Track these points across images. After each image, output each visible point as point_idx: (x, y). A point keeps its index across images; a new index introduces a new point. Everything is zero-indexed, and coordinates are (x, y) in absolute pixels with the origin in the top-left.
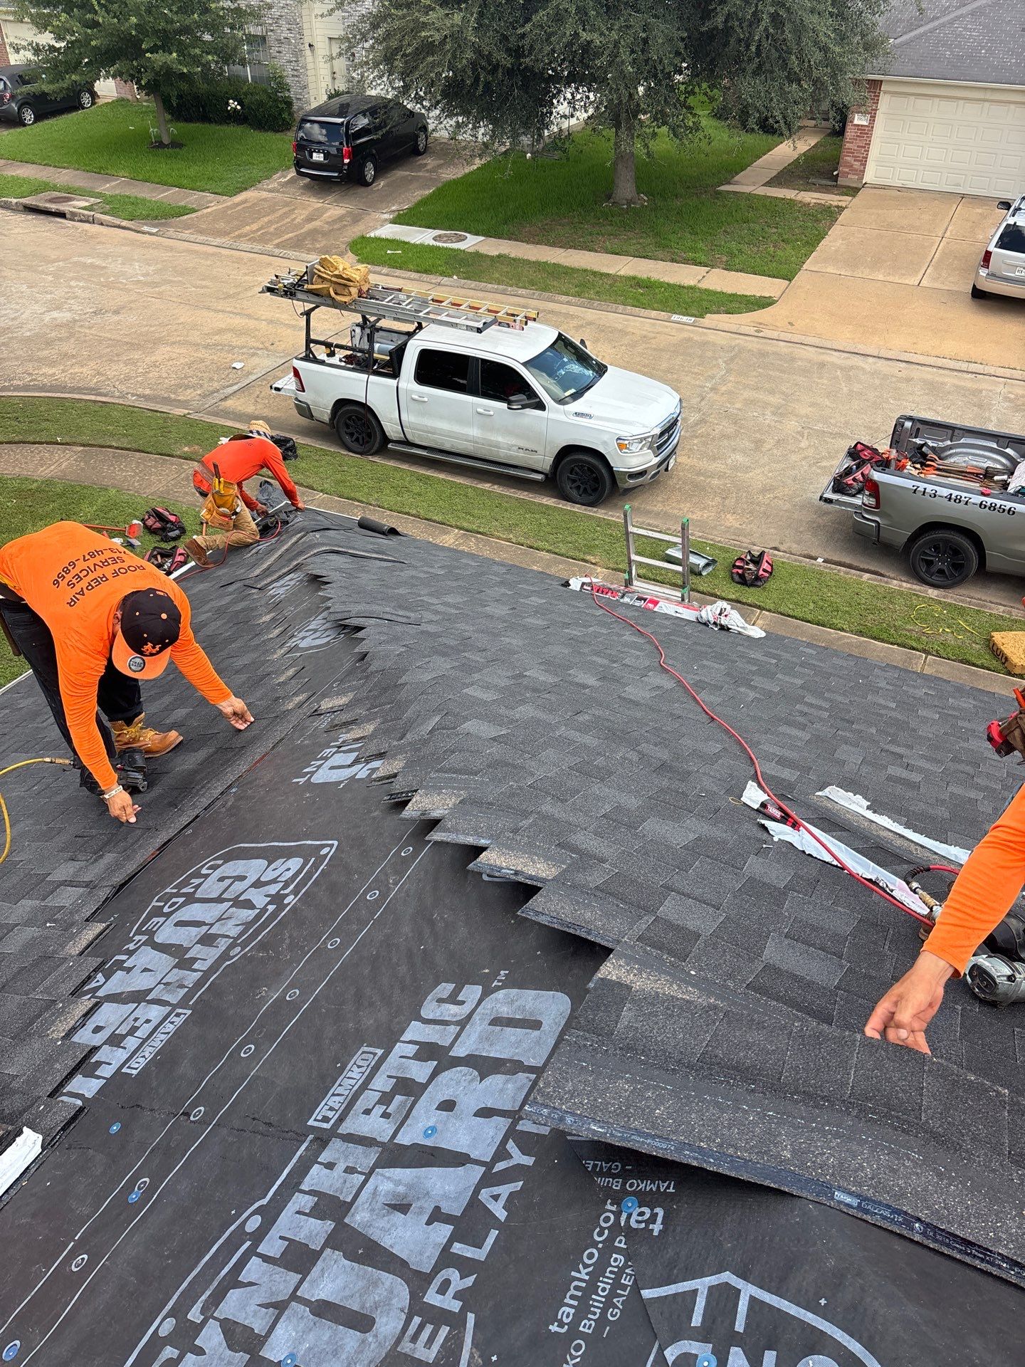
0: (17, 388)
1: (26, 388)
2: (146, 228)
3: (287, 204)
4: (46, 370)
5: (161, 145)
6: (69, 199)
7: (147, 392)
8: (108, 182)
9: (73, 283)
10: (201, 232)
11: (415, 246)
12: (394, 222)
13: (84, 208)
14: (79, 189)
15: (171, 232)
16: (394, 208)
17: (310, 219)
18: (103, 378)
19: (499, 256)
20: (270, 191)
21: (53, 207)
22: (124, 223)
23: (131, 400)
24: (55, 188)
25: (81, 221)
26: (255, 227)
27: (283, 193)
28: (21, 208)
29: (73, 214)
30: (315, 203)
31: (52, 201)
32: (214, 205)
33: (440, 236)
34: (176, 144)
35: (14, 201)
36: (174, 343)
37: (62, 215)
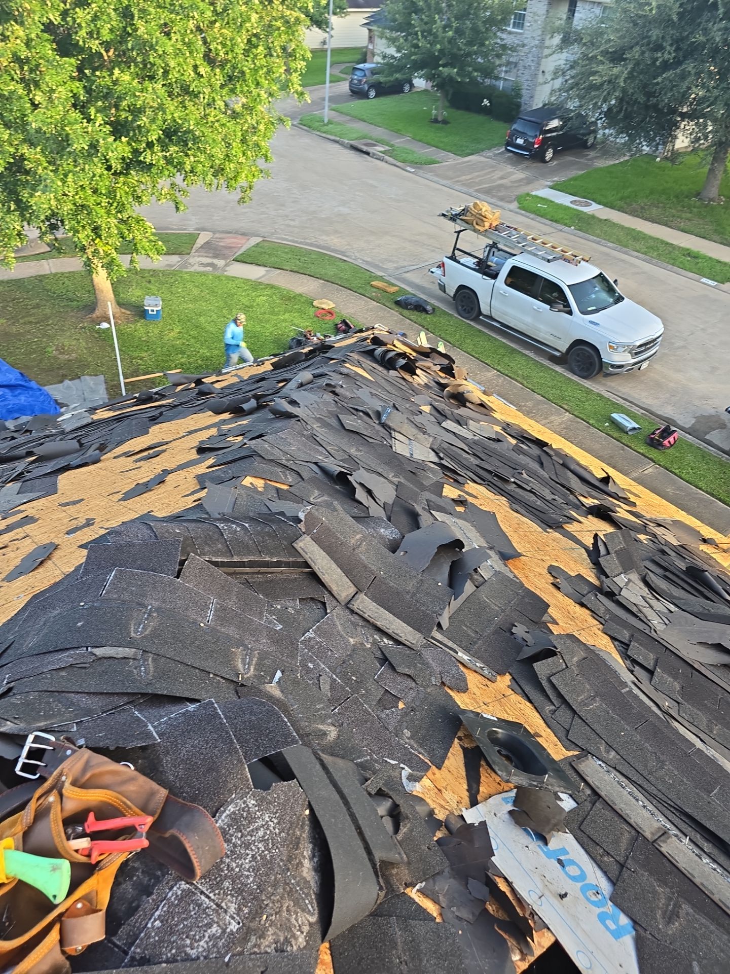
0: (307, 244)
1: (311, 245)
2: (408, 169)
3: (492, 167)
4: (324, 237)
5: (436, 121)
6: (375, 145)
7: (369, 260)
8: (399, 138)
9: (357, 193)
10: (437, 175)
11: (557, 205)
12: (551, 187)
13: (380, 152)
14: (382, 140)
15: (421, 172)
16: (555, 179)
17: (502, 178)
18: (349, 247)
19: (606, 220)
20: (487, 157)
21: (365, 148)
22: (399, 164)
23: (359, 262)
24: (370, 138)
25: (377, 159)
26: (468, 177)
27: (494, 159)
28: (349, 146)
29: (374, 154)
30: (509, 168)
31: (366, 145)
32: (452, 160)
33: (575, 201)
34: (445, 122)
35: (347, 141)
36: (394, 236)
37: (368, 153)
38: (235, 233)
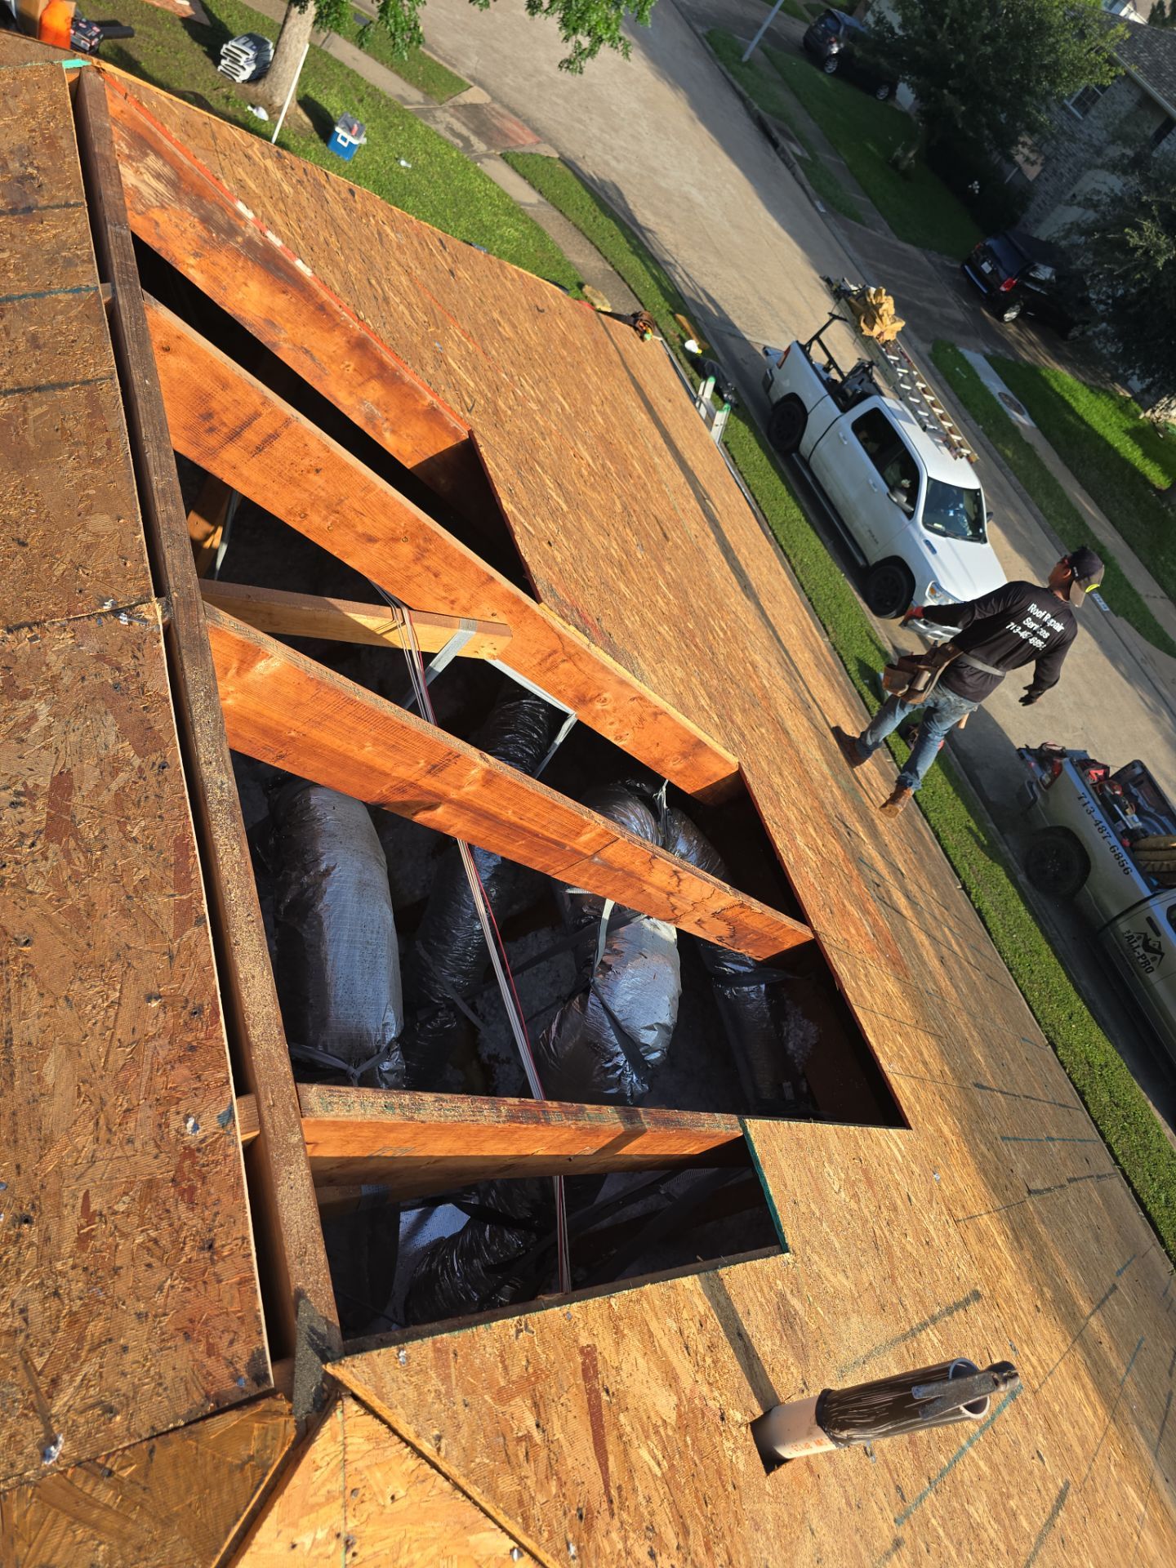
2: (818, 203)
3: (930, 279)
5: (894, 165)
8: (831, 154)
10: (851, 240)
11: (981, 384)
13: (794, 154)
14: (806, 140)
15: (832, 221)
19: (1028, 444)
22: (808, 187)
24: (792, 126)
27: (937, 270)
29: (783, 151)
30: (950, 296)
31: (781, 131)
32: (883, 233)
33: (1006, 396)
34: (905, 175)
35: (758, 108)
37: (775, 144)
38: (524, 121)
